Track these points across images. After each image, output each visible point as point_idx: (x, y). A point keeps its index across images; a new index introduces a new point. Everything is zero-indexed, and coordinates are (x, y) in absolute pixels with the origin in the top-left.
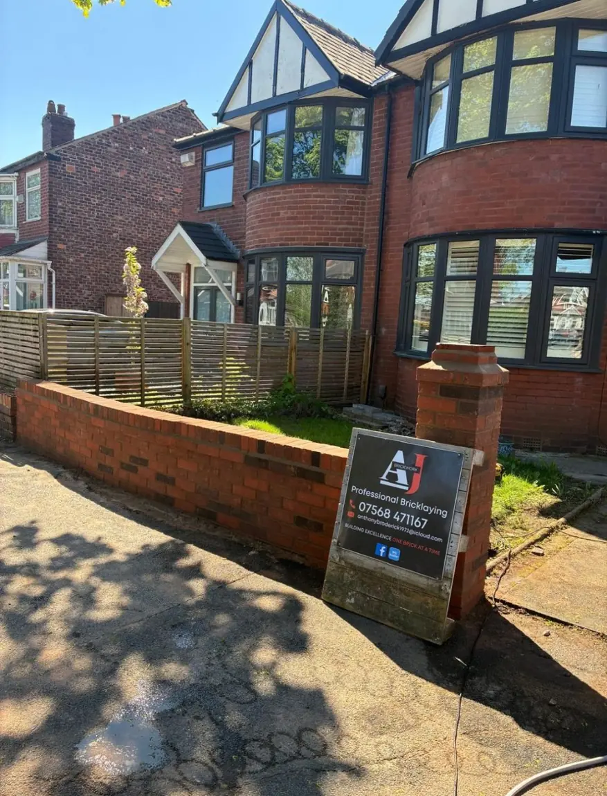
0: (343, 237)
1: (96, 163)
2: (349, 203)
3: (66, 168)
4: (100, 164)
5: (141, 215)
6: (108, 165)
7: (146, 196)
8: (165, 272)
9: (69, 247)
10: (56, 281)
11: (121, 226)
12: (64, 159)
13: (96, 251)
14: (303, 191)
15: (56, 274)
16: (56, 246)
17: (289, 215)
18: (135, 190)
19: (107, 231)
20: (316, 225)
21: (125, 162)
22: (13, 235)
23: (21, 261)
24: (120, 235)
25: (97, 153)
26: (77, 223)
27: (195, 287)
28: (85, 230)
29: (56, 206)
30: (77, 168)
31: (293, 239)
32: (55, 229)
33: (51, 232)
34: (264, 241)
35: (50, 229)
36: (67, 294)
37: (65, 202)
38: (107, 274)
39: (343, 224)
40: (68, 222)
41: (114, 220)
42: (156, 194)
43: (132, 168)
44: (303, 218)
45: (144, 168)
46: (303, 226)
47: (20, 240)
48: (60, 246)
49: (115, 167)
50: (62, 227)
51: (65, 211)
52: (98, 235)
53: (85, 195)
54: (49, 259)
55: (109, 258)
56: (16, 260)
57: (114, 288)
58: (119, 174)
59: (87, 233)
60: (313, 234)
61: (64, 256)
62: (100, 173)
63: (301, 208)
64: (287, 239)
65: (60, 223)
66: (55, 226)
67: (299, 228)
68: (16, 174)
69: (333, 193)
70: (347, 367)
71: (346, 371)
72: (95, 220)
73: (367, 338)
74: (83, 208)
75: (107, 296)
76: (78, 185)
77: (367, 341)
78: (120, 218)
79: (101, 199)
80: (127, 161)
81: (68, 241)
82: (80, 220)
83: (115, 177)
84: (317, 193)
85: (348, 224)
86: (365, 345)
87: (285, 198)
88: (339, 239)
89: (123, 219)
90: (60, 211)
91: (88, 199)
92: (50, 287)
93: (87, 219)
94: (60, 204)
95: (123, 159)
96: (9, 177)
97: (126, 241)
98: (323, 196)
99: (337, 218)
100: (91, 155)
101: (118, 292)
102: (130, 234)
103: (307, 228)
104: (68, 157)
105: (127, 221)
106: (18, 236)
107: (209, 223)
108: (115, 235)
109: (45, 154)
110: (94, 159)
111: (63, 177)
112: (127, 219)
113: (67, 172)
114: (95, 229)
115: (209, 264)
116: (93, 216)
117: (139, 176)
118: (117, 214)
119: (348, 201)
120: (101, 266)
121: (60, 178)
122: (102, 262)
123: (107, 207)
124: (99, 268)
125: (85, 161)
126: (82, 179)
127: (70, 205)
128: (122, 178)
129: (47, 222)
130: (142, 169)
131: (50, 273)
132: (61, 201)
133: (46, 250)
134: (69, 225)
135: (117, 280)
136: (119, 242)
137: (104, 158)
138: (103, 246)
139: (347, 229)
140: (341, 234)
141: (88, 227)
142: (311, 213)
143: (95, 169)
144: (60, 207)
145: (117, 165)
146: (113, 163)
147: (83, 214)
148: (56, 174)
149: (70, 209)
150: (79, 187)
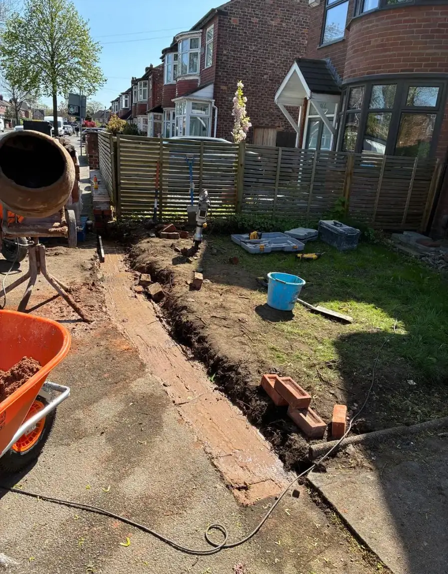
0: (430, 62)
1: (255, 14)
2: (440, 25)
3: (232, 21)
4: (258, 15)
5: (289, 59)
6: (265, 16)
7: (295, 41)
8: (285, 106)
9: (229, 88)
10: (218, 115)
11: (272, 68)
12: (230, 13)
13: (250, 91)
14: (395, 17)
15: (218, 110)
16: (220, 87)
17: (379, 42)
18: (285, 36)
19: (260, 73)
20: (404, 52)
21: (279, 12)
22: (197, 80)
23: (194, 100)
24: (270, 77)
25: (257, 5)
26: (236, 68)
27: (309, 119)
28: (242, 74)
29: (222, 55)
30: (240, 21)
31: (380, 67)
32: (220, 74)
33: (217, 76)
34: (354, 71)
35: (216, 73)
36: (225, 126)
37: (228, 50)
38: (256, 110)
39: (431, 48)
40: (230, 67)
41: (266, 64)
42: (303, 39)
43: (285, 16)
44: (392, 45)
45: (295, 15)
46: (391, 53)
47: (201, 84)
48: (224, 88)
49: (271, 17)
50: (225, 72)
51: (228, 58)
52: (252, 78)
53: (244, 44)
54: (214, 98)
55: (259, 97)
56: (190, 100)
57: (262, 121)
58: (273, 23)
59: (244, 76)
60: (399, 60)
61: (225, 96)
62: (258, 23)
63: (391, 34)
64: (374, 68)
65: (224, 69)
66: (220, 71)
67: (386, 56)
68: (201, 31)
69: (425, 17)
70: (409, 195)
71: (408, 199)
72: (251, 64)
73: (436, 167)
74: (242, 55)
75: (255, 128)
76: (239, 35)
77: (436, 169)
78: (271, 61)
79: (257, 46)
80: (281, 10)
81: (229, 83)
82: (239, 65)
83: (270, 25)
84: (407, 18)
85: (436, 48)
86: (434, 174)
87: (377, 26)
88: (425, 64)
89: (273, 63)
90: (225, 58)
91: (246, 47)
92: (213, 120)
93: (245, 63)
94: (225, 52)
95: (278, 9)
96: (197, 33)
97: (274, 81)
98: (414, 21)
99: (426, 43)
100: (252, 8)
101: (264, 125)
102: (278, 75)
103: (395, 55)
104: (234, 11)
105: (276, 64)
106: (199, 81)
107: (324, 60)
108: (265, 77)
109: (216, 11)
110: (254, 11)
111: (228, 29)
112: (276, 62)
113: (231, 25)
114: (250, 72)
115: (313, 97)
116: (249, 62)
117: (291, 23)
118: (269, 59)
119: (439, 24)
120: (252, 104)
121: (226, 30)
122: (254, 99)
123: (261, 52)
124: (251, 105)
125: (246, 14)
126: (243, 30)
127: (232, 53)
128: (275, 26)
129: (214, 69)
130: (294, 17)
131: (214, 110)
132: (226, 49)
133: (212, 91)
134: (231, 70)
135: (264, 115)
136: (268, 82)
137: (262, 9)
138: (255, 86)
139: (435, 54)
140: (428, 60)
141: (245, 71)
142: (399, 38)
143: (254, 20)
144: (225, 55)
145: (272, 14)
146: (269, 14)
147: (242, 60)
148: (223, 27)
149: (232, 56)
150: (240, 37)
